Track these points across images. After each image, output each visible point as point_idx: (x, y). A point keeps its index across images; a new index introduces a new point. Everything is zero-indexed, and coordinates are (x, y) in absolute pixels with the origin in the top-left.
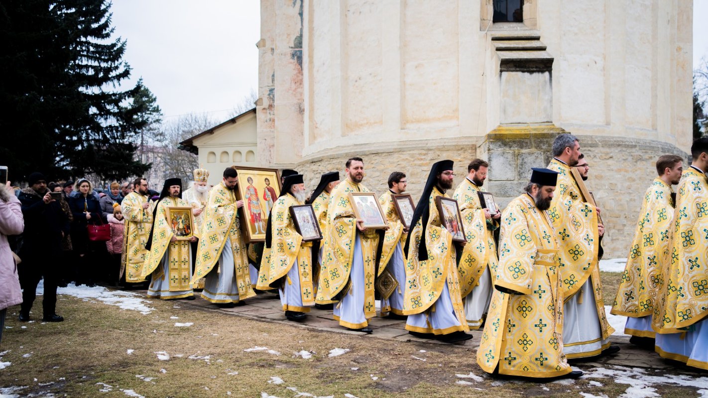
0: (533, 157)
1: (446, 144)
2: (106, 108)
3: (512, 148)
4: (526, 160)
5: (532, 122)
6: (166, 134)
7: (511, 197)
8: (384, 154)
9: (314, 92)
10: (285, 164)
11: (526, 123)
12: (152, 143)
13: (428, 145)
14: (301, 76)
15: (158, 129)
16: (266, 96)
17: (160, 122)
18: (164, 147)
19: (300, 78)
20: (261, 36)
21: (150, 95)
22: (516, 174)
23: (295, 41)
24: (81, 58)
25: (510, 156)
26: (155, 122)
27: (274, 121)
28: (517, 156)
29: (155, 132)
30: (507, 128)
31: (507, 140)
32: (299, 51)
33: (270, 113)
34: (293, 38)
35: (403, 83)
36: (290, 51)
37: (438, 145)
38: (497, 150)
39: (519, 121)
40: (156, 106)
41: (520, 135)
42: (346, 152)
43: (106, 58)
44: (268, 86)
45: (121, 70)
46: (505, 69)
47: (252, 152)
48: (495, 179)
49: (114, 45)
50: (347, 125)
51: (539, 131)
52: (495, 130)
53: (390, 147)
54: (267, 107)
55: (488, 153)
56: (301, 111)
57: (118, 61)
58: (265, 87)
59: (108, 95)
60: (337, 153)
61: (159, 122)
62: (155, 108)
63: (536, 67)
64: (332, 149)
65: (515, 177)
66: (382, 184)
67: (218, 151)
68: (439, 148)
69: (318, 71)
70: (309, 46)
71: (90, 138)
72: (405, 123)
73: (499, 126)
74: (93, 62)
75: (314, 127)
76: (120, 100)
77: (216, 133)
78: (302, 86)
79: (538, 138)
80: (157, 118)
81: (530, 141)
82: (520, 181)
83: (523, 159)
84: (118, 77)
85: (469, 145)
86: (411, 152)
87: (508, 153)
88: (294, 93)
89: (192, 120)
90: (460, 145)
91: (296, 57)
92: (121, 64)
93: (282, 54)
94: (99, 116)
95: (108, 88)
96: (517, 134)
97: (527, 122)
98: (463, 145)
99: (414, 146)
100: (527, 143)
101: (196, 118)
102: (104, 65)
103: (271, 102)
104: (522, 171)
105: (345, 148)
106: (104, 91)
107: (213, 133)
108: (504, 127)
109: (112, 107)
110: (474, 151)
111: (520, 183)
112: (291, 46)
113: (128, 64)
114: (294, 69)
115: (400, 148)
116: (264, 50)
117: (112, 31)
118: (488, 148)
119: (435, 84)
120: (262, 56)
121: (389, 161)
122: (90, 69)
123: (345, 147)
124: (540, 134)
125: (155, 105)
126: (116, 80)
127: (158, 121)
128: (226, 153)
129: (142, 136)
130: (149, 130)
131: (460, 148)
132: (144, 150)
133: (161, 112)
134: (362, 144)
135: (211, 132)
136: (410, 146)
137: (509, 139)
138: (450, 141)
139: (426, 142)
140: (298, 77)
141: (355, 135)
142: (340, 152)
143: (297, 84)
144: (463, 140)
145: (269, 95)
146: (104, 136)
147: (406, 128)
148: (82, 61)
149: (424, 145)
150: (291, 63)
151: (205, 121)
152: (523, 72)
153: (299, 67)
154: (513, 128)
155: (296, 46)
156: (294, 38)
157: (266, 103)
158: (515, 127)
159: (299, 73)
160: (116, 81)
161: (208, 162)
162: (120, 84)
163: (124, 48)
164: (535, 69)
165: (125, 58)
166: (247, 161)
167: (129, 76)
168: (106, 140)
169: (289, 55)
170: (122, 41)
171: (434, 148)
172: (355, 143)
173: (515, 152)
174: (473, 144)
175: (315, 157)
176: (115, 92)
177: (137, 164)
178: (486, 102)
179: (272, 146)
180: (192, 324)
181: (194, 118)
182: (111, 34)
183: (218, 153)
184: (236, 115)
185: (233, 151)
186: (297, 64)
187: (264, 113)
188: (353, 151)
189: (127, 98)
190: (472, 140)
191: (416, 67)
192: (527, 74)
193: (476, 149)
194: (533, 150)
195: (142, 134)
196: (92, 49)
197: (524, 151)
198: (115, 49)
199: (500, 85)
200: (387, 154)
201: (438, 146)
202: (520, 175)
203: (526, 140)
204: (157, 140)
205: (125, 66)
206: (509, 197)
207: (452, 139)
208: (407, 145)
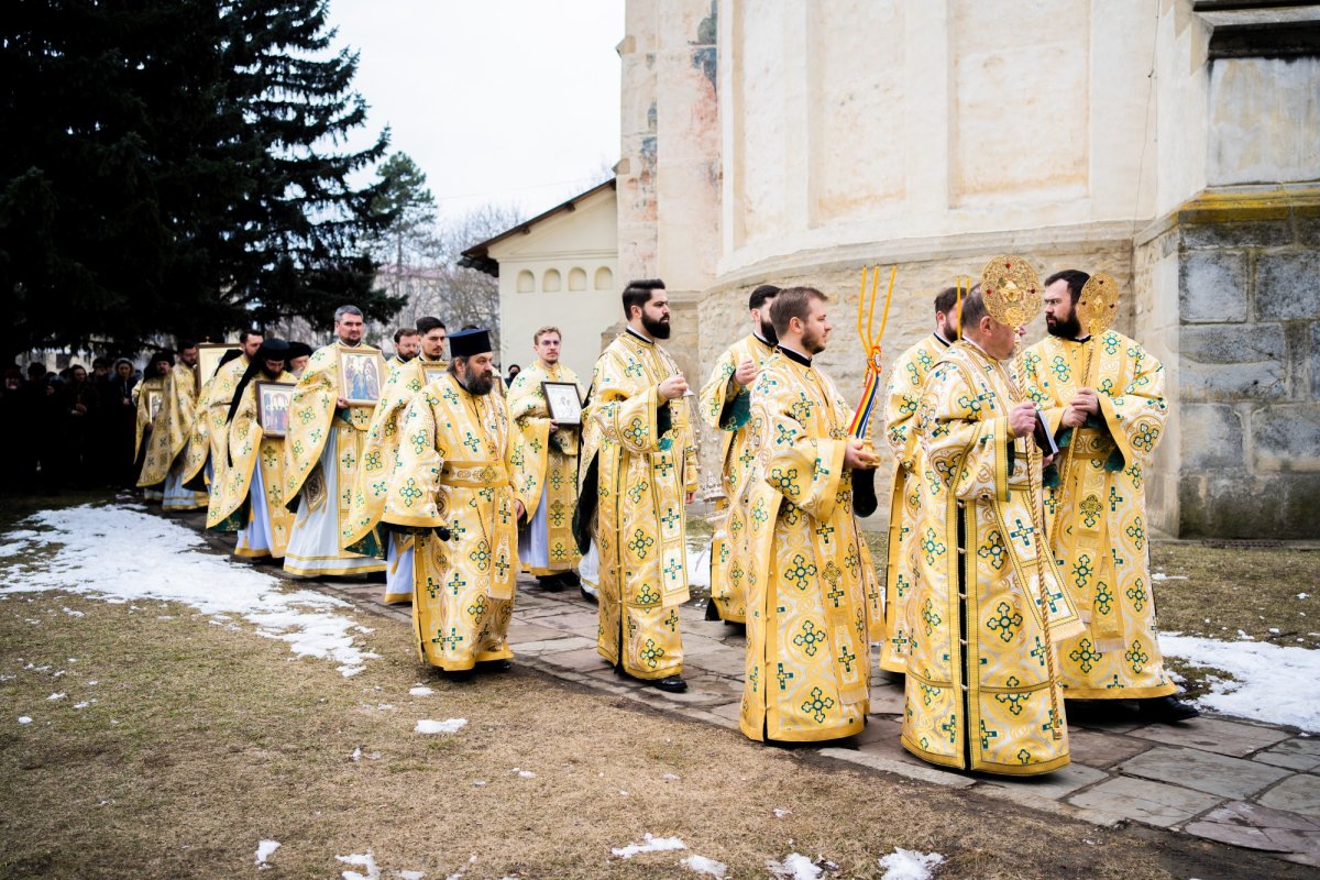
0: (1296, 265)
1: (1060, 240)
2: (319, 186)
3: (1241, 245)
4: (1276, 273)
5: (1289, 180)
6: (443, 242)
7: (1239, 362)
8: (911, 266)
9: (744, 135)
10: (678, 292)
11: (1273, 183)
12: (418, 259)
13: (1014, 244)
14: (712, 103)
15: (430, 233)
16: (637, 153)
17: (433, 220)
18: (440, 268)
19: (712, 108)
20: (627, 29)
21: (414, 171)
22: (1251, 308)
23: (699, 30)
24: (272, 88)
25: (1234, 265)
26: (422, 220)
27: (654, 204)
28: (1254, 264)
29: (424, 239)
30: (1227, 195)
31: (1229, 224)
32: (708, 50)
33: (644, 189)
34: (696, 22)
35: (955, 103)
36: (690, 51)
37: (1041, 242)
38: (1203, 250)
39: (1255, 179)
40: (426, 191)
41: (1263, 211)
42: (820, 262)
43: (320, 86)
44: (641, 133)
45: (349, 110)
46: (1222, 52)
47: (607, 270)
48: (1196, 321)
49: (336, 63)
50: (820, 201)
51: (1311, 201)
52: (1196, 201)
53: (924, 250)
54: (638, 176)
55: (1180, 257)
56: (715, 178)
57: (342, 91)
58: (635, 134)
59: (324, 160)
60: (801, 265)
61: (430, 221)
62: (422, 195)
63: (1304, 45)
64: (786, 257)
65: (1247, 314)
66: (904, 334)
67: (539, 269)
68: (1042, 248)
69: (754, 87)
70: (734, 34)
71: (290, 246)
72: (957, 195)
73: (1206, 192)
74: (295, 94)
75: (744, 209)
76: (345, 170)
77: (536, 231)
78: (715, 125)
79: (1309, 219)
80: (427, 213)
81: (1289, 225)
82: (1260, 325)
83: (1269, 271)
84: (343, 124)
85: (1115, 241)
86: (975, 260)
87: (1230, 255)
88: (699, 140)
89: (491, 215)
90: (1093, 243)
91: (702, 64)
92: (348, 98)
93: (672, 58)
94: (306, 203)
95: (324, 147)
96: (1255, 210)
97: (1278, 181)
98: (1102, 242)
99: (982, 246)
100: (1280, 230)
101: (498, 211)
102: (315, 101)
103: (647, 165)
104: (1265, 299)
105: (818, 254)
106: (316, 153)
107: (529, 232)
108: (1219, 194)
109: (331, 183)
110: (1127, 255)
111: (1262, 330)
112: (691, 40)
113: (363, 97)
114: (699, 90)
115: (948, 252)
116: (632, 59)
117: (332, 35)
118: (1180, 244)
119: (1029, 102)
120: (628, 72)
121: (923, 282)
122: (290, 110)
123: (818, 251)
124: (1312, 207)
125: (422, 188)
126: (339, 129)
127: (428, 218)
128: (556, 272)
129: (400, 248)
130: (411, 236)
131: (1093, 250)
132: (403, 274)
133: (435, 203)
134: (856, 245)
135: (524, 229)
136: (973, 247)
137: (1232, 221)
138: (1069, 232)
139: (1010, 236)
140: (706, 105)
141: (840, 224)
142: (805, 264)
143: (705, 121)
144: (1100, 230)
145: (643, 151)
146: (317, 243)
147: (961, 207)
148: (273, 95)
149: (1006, 244)
150: (692, 76)
151: (516, 216)
152: (1269, 57)
153: (711, 83)
154: (1238, 195)
155: (702, 41)
156: (699, 24)
157: (636, 168)
158: (1246, 193)
159: (710, 97)
160: (338, 132)
161: (519, 292)
162: (346, 139)
163: (354, 65)
164: (1301, 50)
165: (355, 85)
166: (597, 289)
167: (363, 120)
168: (320, 252)
169: (689, 58)
170: (351, 53)
171: (1030, 249)
172: (841, 243)
173: (1248, 254)
174: (1125, 238)
175: (749, 275)
176: (338, 155)
177: (380, 298)
178: (1156, 140)
179: (649, 256)
180: (462, 722)
181: (494, 211)
182: (331, 40)
183: (539, 273)
184: (576, 194)
185: (569, 269)
186: (706, 79)
187: (632, 188)
188: (836, 260)
189: (360, 165)
190: (1123, 229)
191: (985, 65)
192: (1278, 65)
193: (1132, 250)
194: (1296, 247)
195: (400, 243)
196: (293, 70)
197: (1271, 250)
198: (338, 69)
199: (1209, 93)
200: (917, 266)
201: (1041, 244)
202: (1260, 310)
203: (1278, 225)
204: (428, 255)
205: (355, 101)
206: (1232, 362)
207: (1072, 228)
208: (965, 243)
